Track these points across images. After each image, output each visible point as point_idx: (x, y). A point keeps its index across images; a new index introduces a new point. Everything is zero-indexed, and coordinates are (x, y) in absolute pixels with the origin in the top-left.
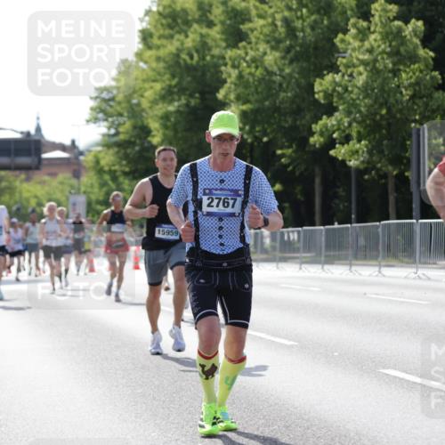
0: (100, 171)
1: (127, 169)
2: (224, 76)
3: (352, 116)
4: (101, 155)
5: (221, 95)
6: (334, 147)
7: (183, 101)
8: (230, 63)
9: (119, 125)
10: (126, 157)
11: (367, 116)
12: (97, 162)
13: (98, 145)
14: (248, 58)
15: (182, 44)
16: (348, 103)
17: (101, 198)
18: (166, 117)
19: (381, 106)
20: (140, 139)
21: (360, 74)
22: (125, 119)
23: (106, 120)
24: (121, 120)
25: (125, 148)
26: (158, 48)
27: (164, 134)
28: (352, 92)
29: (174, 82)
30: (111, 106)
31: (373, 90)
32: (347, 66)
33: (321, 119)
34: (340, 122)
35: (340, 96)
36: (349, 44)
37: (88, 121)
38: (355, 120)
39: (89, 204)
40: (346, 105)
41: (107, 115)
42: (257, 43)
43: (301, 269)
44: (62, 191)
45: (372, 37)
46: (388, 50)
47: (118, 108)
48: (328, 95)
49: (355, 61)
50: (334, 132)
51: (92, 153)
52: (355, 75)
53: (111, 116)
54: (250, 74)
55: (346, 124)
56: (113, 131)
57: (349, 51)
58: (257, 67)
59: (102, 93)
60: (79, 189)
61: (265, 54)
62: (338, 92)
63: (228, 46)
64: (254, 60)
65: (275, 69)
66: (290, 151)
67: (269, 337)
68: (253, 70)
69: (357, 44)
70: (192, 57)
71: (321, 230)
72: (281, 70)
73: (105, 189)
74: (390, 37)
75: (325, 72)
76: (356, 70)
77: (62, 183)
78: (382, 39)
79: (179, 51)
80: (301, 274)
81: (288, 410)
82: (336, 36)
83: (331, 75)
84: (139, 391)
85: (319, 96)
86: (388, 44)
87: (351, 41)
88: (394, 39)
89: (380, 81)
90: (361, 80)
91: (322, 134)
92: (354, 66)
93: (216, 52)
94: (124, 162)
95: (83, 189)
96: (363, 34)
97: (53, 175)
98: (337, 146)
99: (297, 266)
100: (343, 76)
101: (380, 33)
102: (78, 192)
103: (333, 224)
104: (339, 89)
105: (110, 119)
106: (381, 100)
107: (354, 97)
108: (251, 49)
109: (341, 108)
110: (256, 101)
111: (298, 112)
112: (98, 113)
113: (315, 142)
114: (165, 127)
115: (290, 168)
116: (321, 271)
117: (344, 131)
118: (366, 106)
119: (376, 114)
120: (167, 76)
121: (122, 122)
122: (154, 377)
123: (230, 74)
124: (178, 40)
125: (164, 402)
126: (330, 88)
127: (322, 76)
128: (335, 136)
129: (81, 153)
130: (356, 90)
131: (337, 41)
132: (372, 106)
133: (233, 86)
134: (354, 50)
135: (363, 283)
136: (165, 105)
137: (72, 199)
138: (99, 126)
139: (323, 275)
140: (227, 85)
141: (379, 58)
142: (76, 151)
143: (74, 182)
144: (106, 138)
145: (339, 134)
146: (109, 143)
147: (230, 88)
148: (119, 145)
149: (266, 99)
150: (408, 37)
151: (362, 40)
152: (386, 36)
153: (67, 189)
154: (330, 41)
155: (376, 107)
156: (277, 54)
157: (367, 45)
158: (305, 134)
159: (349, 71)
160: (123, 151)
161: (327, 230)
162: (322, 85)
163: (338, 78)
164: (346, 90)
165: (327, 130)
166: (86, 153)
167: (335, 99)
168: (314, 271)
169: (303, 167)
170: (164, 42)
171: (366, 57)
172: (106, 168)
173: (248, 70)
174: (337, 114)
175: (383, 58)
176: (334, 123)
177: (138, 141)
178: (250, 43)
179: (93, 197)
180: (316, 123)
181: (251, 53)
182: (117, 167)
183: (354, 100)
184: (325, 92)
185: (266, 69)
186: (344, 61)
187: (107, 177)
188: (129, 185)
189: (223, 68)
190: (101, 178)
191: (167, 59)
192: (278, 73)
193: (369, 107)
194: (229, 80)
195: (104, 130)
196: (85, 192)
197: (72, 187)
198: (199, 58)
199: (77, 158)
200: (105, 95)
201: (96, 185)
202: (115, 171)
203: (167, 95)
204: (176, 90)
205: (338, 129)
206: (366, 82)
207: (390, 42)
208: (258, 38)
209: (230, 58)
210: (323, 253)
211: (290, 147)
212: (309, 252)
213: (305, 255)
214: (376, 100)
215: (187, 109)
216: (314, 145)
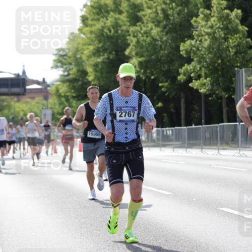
0: (59, 96)
1: (74, 95)
2: (129, 42)
3: (202, 64)
4: (60, 87)
5: (127, 52)
6: (192, 82)
7: (106, 56)
8: (132, 34)
9: (70, 69)
10: (74, 88)
11: (210, 64)
12: (58, 91)
13: (58, 81)
14: (142, 32)
15: (105, 24)
16: (199, 56)
17: (60, 111)
18: (96, 65)
19: (218, 58)
20: (82, 77)
21: (206, 40)
22: (73, 66)
23: (62, 67)
24: (71, 67)
25: (73, 83)
26: (91, 26)
27: (95, 75)
28: (201, 50)
29: (100, 45)
30: (65, 59)
31: (213, 49)
32: (198, 36)
33: (184, 66)
34: (195, 68)
35: (195, 53)
36: (200, 23)
37: (52, 68)
38: (203, 66)
39: (53, 115)
40: (198, 58)
41: (63, 64)
42: (147, 23)
43: (174, 151)
44: (38, 107)
45: (212, 19)
46: (222, 26)
47: (69, 60)
48: (188, 52)
49: (203, 33)
50: (191, 73)
51: (55, 86)
52: (203, 40)
53: (65, 65)
54: (144, 40)
55: (198, 69)
56: (66, 73)
57: (199, 27)
58: (147, 37)
59: (60, 51)
60: (47, 106)
61: (152, 29)
62: (194, 51)
63: (131, 25)
64: (146, 33)
65: (158, 38)
66: (167, 84)
67: (156, 190)
68: (145, 38)
69: (204, 23)
70: (110, 31)
71: (185, 129)
72: (161, 38)
73: (62, 106)
74: (223, 19)
75: (186, 39)
76: (203, 38)
77: (38, 103)
78: (218, 20)
79: (103, 28)
80: (174, 154)
81: (167, 231)
82: (192, 19)
83: (189, 41)
84: (83, 221)
85: (183, 53)
86: (221, 23)
87: (201, 21)
89: (217, 44)
90: (206, 44)
91: (184, 74)
92: (202, 36)
93: (124, 28)
94: (73, 91)
95: (50, 106)
96: (207, 18)
97: (33, 98)
98: (193, 81)
99: (172, 149)
100: (196, 41)
101: (217, 17)
102: (47, 108)
103: (192, 125)
104: (194, 49)
105: (65, 67)
106: (218, 55)
107: (202, 53)
108: (144, 26)
109: (195, 59)
110: (147, 56)
111: (171, 62)
112: (58, 63)
113: (181, 79)
114: (96, 71)
115: (167, 94)
116: (185, 152)
117: (197, 73)
118: (209, 58)
119: (215, 63)
120: (96, 42)
121: (71, 68)
122: (91, 213)
123: (132, 40)
124: (102, 21)
125: (97, 227)
126: (189, 48)
127: (184, 42)
128: (192, 75)
129: (48, 86)
130: (204, 49)
131: (192, 21)
132: (213, 58)
133: (134, 47)
134: (202, 26)
135: (210, 159)
136: (96, 58)
137: (43, 112)
138: (58, 70)
139: (187, 154)
140: (131, 47)
141: (217, 31)
142: (45, 85)
143: (45, 102)
144: (63, 77)
145: (195, 74)
146: (64, 80)
147: (132, 48)
148: (70, 81)
149: (152, 55)
150: (233, 19)
151: (207, 21)
152: (220, 19)
153: (41, 106)
154: (189, 21)
155: (215, 58)
156: (159, 29)
157: (209, 23)
158: (175, 74)
159: (200, 38)
160: (72, 85)
161: (188, 129)
162: (184, 47)
163: (193, 42)
164: (198, 49)
165: (187, 71)
166: (51, 86)
167: (192, 55)
168: (181, 152)
169: (174, 93)
170: (94, 22)
171: (209, 30)
172: (63, 94)
173: (142, 38)
174: (193, 63)
175: (218, 31)
176: (192, 68)
177: (80, 79)
178: (143, 23)
179: (56, 111)
180: (181, 68)
181: (144, 29)
182: (68, 94)
183: (203, 55)
184: (186, 50)
185: (152, 38)
186: (197, 33)
187: (63, 99)
188: (76, 104)
189: (128, 37)
190: (60, 99)
191: (96, 32)
192: (159, 40)
193: (211, 59)
194: (131, 44)
195: (62, 73)
196: (51, 108)
197: (44, 105)
198: (115, 31)
199: (46, 88)
200: (61, 53)
201: (57, 104)
202: (68, 96)
203: (97, 53)
204: (101, 50)
205: (194, 71)
206: (210, 45)
207: (223, 22)
208: (147, 20)
209: (132, 32)
210: (187, 142)
211: (167, 81)
212: (178, 141)
213: (176, 143)
214: (215, 54)
215: (108, 61)
216: (181, 81)
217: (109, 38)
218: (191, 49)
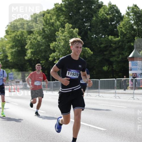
2: (27, 42)
3: (60, 53)
5: (26, 47)
6: (55, 61)
7: (16, 48)
8: (28, 39)
11: (64, 53)
14: (33, 38)
15: (17, 34)
16: (59, 49)
18: (12, 53)
19: (67, 50)
20: (5, 58)
21: (62, 42)
27: (11, 57)
28: (60, 47)
29: (14, 44)
31: (65, 46)
32: (59, 40)
33: (52, 54)
34: (57, 54)
35: (57, 48)
36: (59, 34)
38: (61, 54)
40: (58, 50)
42: (35, 34)
45: (65, 33)
46: (69, 36)
48: (54, 47)
49: (61, 39)
50: (55, 57)
52: (61, 42)
54: (34, 42)
55: (58, 55)
57: (59, 36)
58: (35, 40)
61: (37, 37)
62: (56, 47)
63: (28, 35)
64: (34, 38)
65: (40, 41)
66: (44, 62)
68: (34, 41)
69: (61, 34)
70: (18, 37)
71: (52, 82)
72: (42, 41)
74: (70, 33)
75: (53, 42)
76: (61, 41)
78: (68, 33)
82: (56, 32)
83: (54, 42)
85: (51, 48)
86: (69, 34)
87: (60, 33)
88: (71, 33)
89: (67, 44)
90: (62, 44)
91: (52, 57)
92: (61, 40)
93: (25, 36)
96: (63, 32)
98: (56, 61)
100: (58, 42)
101: (67, 32)
103: (55, 81)
106: (68, 49)
107: (60, 48)
108: (34, 35)
109: (57, 51)
110: (35, 49)
111: (46, 52)
113: (50, 60)
114: (12, 55)
115: (44, 66)
116: (52, 93)
117: (58, 57)
118: (64, 50)
119: (66, 52)
120: (12, 42)
123: (29, 42)
124: (16, 33)
126: (54, 46)
127: (52, 43)
128: (56, 58)
130: (61, 46)
131: (56, 33)
132: (65, 50)
133: (29, 45)
134: (60, 36)
136: (12, 49)
139: (52, 94)
141: (67, 38)
145: (57, 58)
147: (28, 45)
149: (37, 49)
150: (74, 33)
151: (63, 34)
152: (69, 33)
154: (54, 33)
155: (66, 50)
156: (41, 37)
157: (64, 34)
158: (48, 57)
159: (59, 41)
161: (53, 82)
162: (52, 45)
163: (56, 43)
164: (58, 46)
165: (53, 56)
167: (56, 49)
169: (47, 66)
170: (12, 33)
171: (64, 38)
173: (33, 41)
174: (56, 52)
175: (68, 38)
176: (55, 55)
178: (34, 34)
180: (51, 54)
181: (34, 36)
183: (60, 49)
184: (53, 47)
185: (38, 41)
186: (58, 39)
189: (27, 40)
191: (13, 38)
192: (41, 41)
193: (64, 51)
194: (28, 43)
198: (21, 37)
203: (12, 47)
204: (14, 46)
205: (56, 56)
206: (64, 44)
207: (70, 34)
208: (35, 33)
209: (29, 38)
210: (52, 88)
211: (44, 61)
212: (49, 88)
213: (48, 89)
214: (66, 49)
215: (17, 51)
216: (50, 61)
217: (18, 40)
218: (55, 46)
